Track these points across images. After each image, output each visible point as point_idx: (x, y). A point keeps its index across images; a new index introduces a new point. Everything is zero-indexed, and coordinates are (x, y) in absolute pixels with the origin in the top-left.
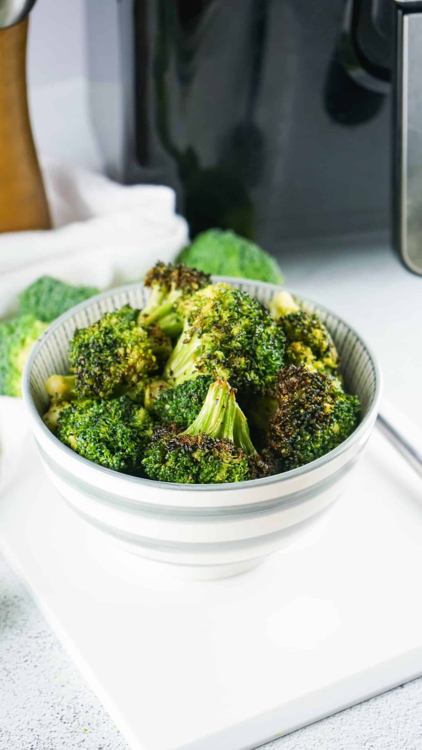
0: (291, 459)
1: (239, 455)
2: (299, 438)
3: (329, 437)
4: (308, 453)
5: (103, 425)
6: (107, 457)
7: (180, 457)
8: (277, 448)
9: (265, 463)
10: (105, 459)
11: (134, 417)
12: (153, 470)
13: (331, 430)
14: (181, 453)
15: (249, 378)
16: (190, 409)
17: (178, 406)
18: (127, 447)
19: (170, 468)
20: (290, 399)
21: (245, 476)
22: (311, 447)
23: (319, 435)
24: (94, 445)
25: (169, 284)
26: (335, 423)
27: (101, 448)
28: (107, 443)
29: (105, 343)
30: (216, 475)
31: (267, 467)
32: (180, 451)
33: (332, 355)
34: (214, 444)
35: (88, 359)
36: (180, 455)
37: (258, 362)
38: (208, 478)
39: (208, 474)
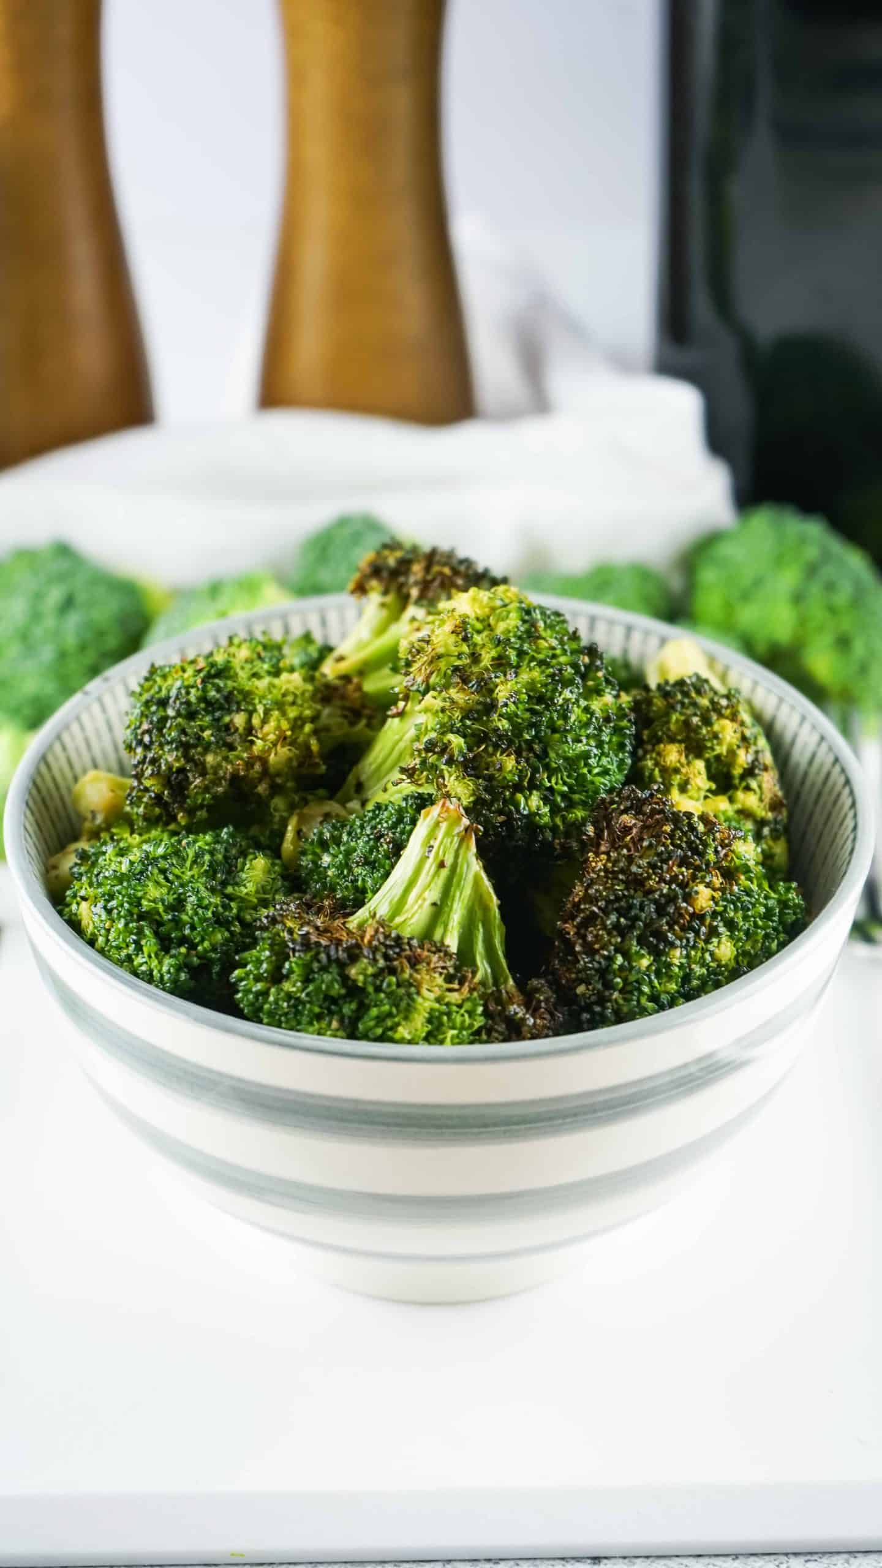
0: (598, 1009)
1: (461, 983)
2: (620, 960)
3: (704, 971)
4: (643, 1000)
5: (157, 883)
6: (150, 957)
7: (314, 972)
8: (568, 980)
9: (527, 1012)
10: (144, 960)
11: (241, 873)
12: (251, 996)
13: (712, 954)
14: (319, 961)
15: (524, 809)
16: (374, 868)
17: (350, 859)
18: (202, 940)
19: (289, 996)
20: (610, 865)
21: (471, 1038)
22: (652, 987)
23: (676, 962)
24: (126, 925)
25: (405, 590)
26: (724, 939)
27: (140, 932)
28: (157, 924)
29: (203, 699)
30: (398, 1024)
31: (531, 1021)
32: (316, 958)
33: (760, 787)
34: (403, 950)
35: (160, 730)
36: (316, 965)
37: (551, 772)
38: (379, 1031)
39: (380, 1019)
